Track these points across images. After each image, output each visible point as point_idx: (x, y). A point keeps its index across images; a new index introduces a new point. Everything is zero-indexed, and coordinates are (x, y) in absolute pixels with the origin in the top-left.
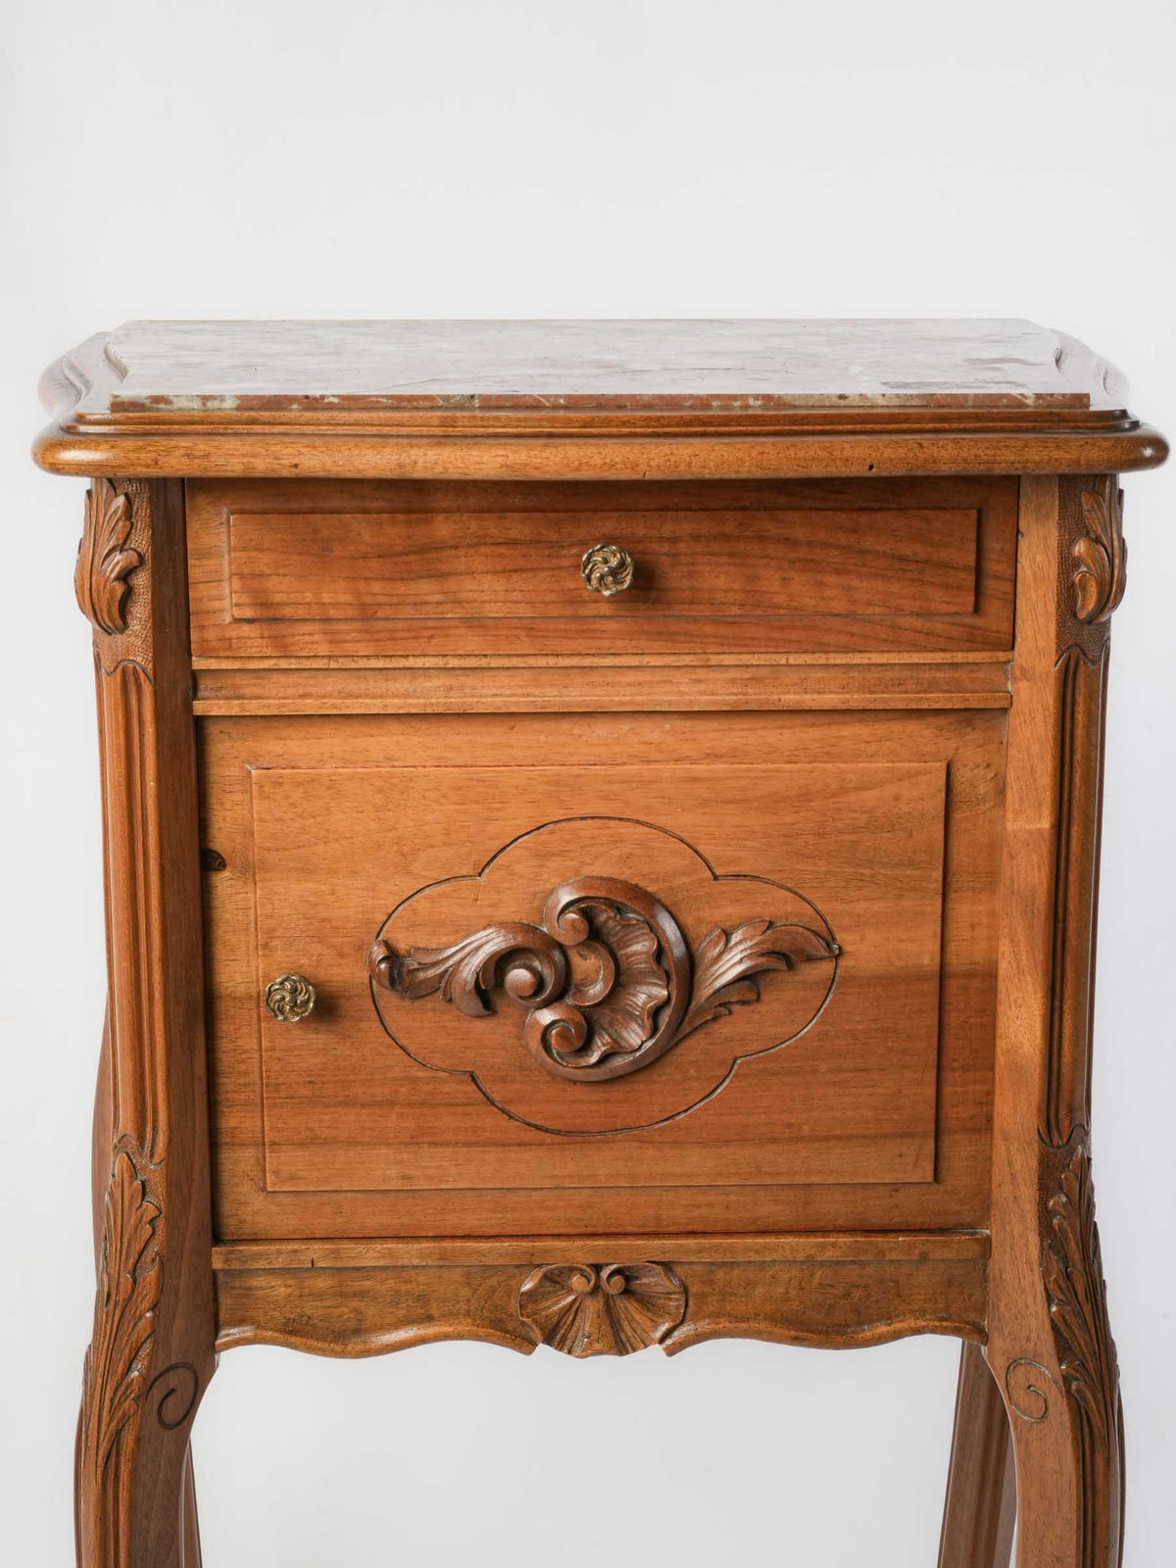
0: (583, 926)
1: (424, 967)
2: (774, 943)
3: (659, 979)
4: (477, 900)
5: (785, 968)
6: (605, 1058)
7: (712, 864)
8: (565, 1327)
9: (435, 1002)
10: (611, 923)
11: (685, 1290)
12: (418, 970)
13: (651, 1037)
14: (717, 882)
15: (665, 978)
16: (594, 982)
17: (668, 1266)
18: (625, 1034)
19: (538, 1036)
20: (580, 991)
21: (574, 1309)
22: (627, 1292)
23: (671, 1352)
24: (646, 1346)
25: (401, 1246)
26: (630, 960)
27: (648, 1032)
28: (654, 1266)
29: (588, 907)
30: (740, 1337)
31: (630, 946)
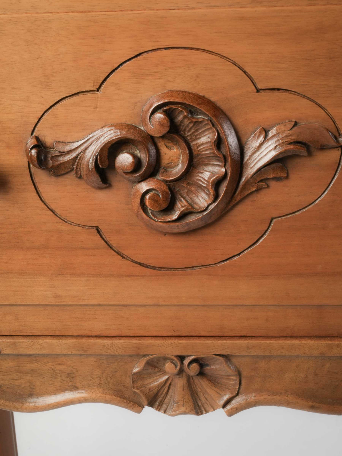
0: (167, 122)
1: (64, 154)
2: (298, 136)
3: (219, 161)
4: (97, 107)
5: (306, 154)
6: (183, 216)
7: (256, 81)
8: (162, 396)
9: (70, 179)
10: (186, 122)
11: (239, 374)
12: (59, 156)
13: (214, 201)
14: (259, 93)
15: (223, 160)
16: (176, 165)
17: (227, 358)
18: (197, 200)
19: (138, 200)
20: (166, 171)
21: (168, 384)
22: (201, 374)
23: (230, 414)
24: (214, 410)
25: (54, 341)
26: (199, 149)
27: (212, 198)
28: (219, 357)
29: (169, 109)
30: (275, 405)
31: (199, 138)
